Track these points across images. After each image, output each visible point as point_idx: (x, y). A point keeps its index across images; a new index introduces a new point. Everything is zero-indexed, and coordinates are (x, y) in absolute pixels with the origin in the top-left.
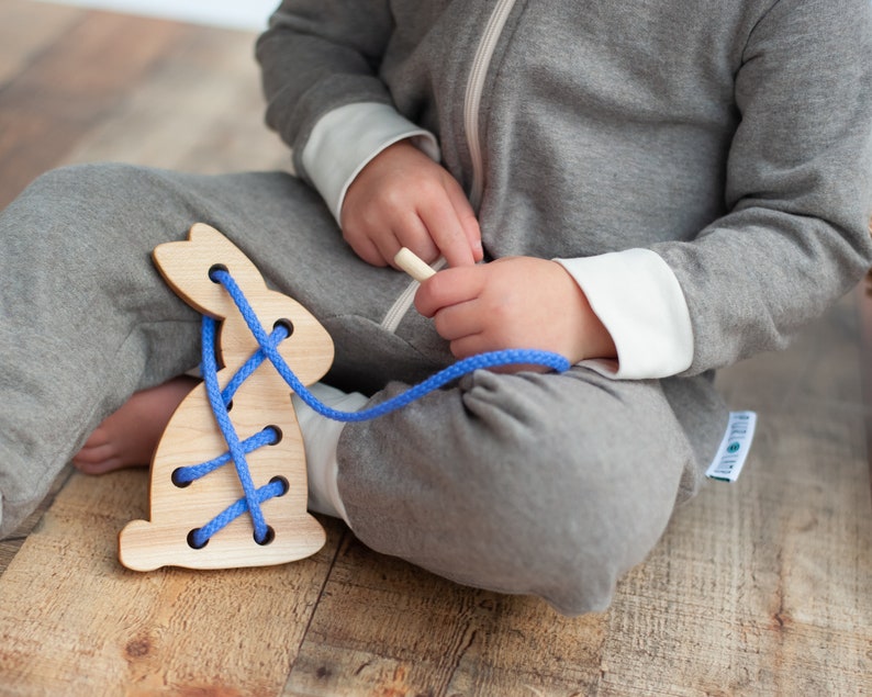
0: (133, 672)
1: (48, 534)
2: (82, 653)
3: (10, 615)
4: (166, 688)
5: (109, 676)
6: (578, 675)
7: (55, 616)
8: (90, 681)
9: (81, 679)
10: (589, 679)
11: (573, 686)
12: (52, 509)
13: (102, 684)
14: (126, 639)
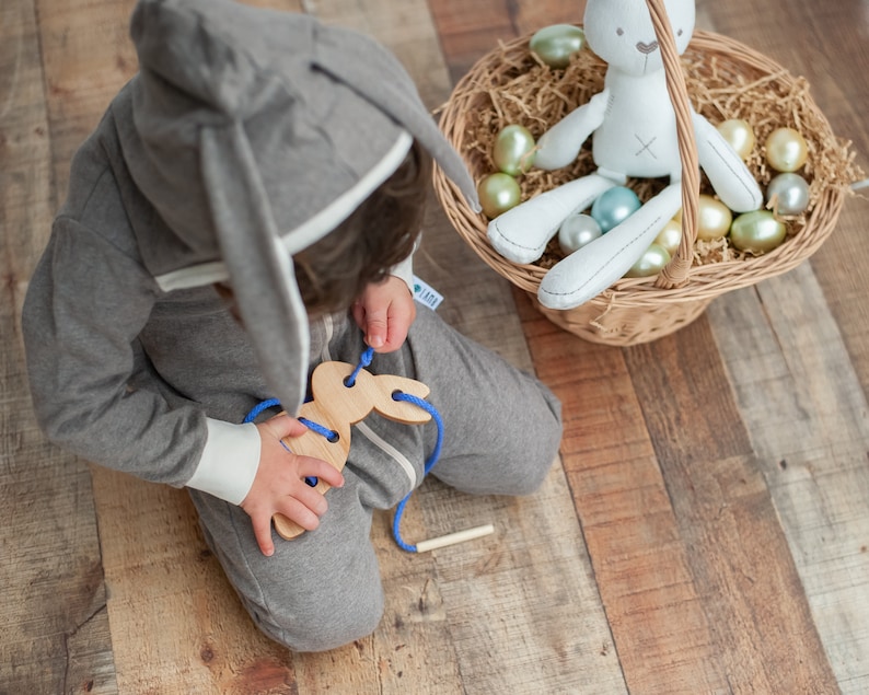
0: (214, 673)
1: (115, 596)
2: (183, 672)
3: (133, 665)
4: (235, 675)
5: (204, 681)
6: (424, 566)
7: (154, 654)
8: (198, 689)
9: (192, 690)
10: (430, 567)
11: (424, 575)
12: (106, 575)
13: (204, 688)
14: (198, 652)
